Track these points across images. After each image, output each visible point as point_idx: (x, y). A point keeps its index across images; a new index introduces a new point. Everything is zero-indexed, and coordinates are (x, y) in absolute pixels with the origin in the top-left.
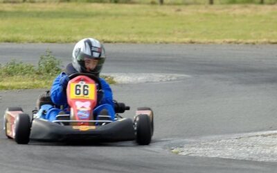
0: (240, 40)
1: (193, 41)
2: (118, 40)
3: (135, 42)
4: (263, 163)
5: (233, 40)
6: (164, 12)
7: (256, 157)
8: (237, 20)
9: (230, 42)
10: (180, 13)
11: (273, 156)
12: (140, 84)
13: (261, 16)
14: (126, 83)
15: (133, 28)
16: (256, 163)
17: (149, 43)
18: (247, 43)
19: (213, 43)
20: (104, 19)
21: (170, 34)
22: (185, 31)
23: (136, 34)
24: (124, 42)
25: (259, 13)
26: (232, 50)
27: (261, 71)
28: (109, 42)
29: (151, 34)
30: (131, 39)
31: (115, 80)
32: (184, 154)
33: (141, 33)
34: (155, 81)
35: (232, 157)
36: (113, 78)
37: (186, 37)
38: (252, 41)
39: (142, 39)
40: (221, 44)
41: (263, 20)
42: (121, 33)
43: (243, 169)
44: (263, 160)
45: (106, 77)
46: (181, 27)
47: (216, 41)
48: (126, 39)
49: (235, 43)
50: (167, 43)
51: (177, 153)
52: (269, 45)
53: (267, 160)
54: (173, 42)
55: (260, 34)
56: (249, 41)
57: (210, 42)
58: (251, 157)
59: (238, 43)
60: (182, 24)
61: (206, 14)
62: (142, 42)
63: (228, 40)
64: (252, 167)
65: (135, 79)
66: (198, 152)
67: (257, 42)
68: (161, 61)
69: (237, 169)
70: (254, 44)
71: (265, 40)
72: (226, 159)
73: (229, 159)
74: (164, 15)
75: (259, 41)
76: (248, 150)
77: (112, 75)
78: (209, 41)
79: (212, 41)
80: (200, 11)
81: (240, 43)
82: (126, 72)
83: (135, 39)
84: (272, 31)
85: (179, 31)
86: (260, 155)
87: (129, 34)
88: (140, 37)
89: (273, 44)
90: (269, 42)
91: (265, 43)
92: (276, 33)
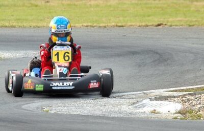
0: (95, 24)
2: (1, 25)
3: (14, 27)
4: (113, 118)
5: (90, 24)
6: (36, 3)
7: (107, 114)
8: (92, 9)
9: (87, 26)
10: (48, 4)
11: (120, 113)
12: (18, 59)
13: (110, 6)
14: (8, 58)
15: (12, 16)
16: (108, 118)
17: (25, 27)
18: (99, 27)
21: (41, 20)
23: (15, 20)
24: (6, 27)
25: (109, 4)
26: (89, 32)
27: (111, 47)
29: (26, 20)
30: (11, 24)
32: (53, 112)
33: (19, 19)
34: (30, 56)
35: (89, 114)
38: (104, 25)
39: (20, 24)
40: (80, 27)
41: (112, 9)
42: (3, 20)
43: (98, 123)
44: (113, 116)
46: (50, 15)
47: (77, 25)
48: (7, 24)
49: (91, 26)
50: (39, 27)
51: (47, 111)
53: (116, 116)
54: (44, 27)
55: (110, 20)
56: (101, 25)
58: (104, 113)
59: (93, 27)
60: (50, 13)
61: (68, 5)
62: (20, 26)
63: (85, 24)
64: (105, 121)
65: (14, 55)
66: (63, 110)
67: (108, 26)
68: (35, 41)
69: (93, 123)
70: (105, 27)
71: (113, 24)
72: (85, 116)
73: (88, 116)
74: (36, 6)
75: (109, 24)
76: (102, 108)
80: (64, 2)
81: (95, 26)
82: (8, 50)
83: (14, 24)
84: (119, 17)
85: (48, 18)
86: (110, 112)
87: (9, 20)
88: (18, 23)
89: (120, 26)
90: (117, 26)
91: (114, 26)
92: (121, 19)
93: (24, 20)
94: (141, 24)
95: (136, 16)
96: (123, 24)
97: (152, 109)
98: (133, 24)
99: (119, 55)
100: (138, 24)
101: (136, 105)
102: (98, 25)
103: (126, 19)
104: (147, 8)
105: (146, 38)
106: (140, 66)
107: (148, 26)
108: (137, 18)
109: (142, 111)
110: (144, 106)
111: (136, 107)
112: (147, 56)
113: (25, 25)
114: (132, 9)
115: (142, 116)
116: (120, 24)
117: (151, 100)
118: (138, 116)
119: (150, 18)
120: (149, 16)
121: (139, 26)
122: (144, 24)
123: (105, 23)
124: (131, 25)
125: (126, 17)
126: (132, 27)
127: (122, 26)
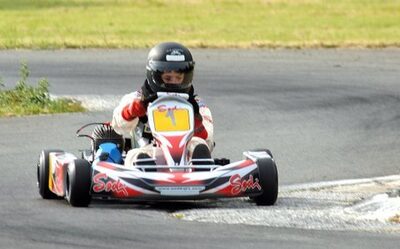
0: (278, 43)
1: (204, 44)
2: (88, 43)
3: (114, 47)
4: (312, 232)
5: (267, 42)
7: (301, 223)
8: (273, 12)
9: (262, 46)
11: (327, 221)
13: (310, 6)
14: (101, 110)
15: (111, 24)
16: (303, 232)
17: (136, 48)
18: (288, 48)
19: (237, 47)
20: (66, 11)
21: (169, 34)
22: (193, 29)
23: (116, 34)
24: (98, 47)
26: (264, 57)
27: (310, 89)
28: (74, 47)
29: (139, 33)
30: (109, 42)
31: (84, 105)
32: (190, 219)
33: (124, 32)
36: (80, 102)
37: (194, 38)
38: (296, 43)
39: (126, 42)
40: (248, 49)
41: (313, 11)
42: (92, 33)
43: (282, 242)
44: (313, 227)
45: (70, 101)
46: (186, 23)
47: (241, 44)
48: (100, 42)
49: (270, 46)
51: (179, 218)
52: (321, 49)
53: (319, 227)
55: (308, 33)
56: (291, 43)
57: (232, 47)
58: (294, 222)
59: (274, 48)
60: (187, 18)
62: (126, 46)
63: (258, 42)
64: (294, 237)
67: (304, 45)
69: (272, 241)
70: (299, 48)
71: (316, 42)
72: (255, 226)
73: (263, 227)
75: (307, 43)
77: (79, 98)
78: (230, 44)
79: (233, 44)
81: (278, 46)
82: (101, 94)
83: (114, 42)
84: (326, 28)
85: (183, 30)
86: (307, 220)
87: (104, 34)
88: (122, 39)
89: (328, 47)
90: (323, 46)
91: (316, 47)
92: (332, 31)
93: (134, 32)
94: (371, 42)
95: (361, 26)
96: (336, 43)
97: (392, 214)
98: (356, 41)
99: (326, 105)
100: (366, 42)
101: (359, 206)
102: (284, 44)
103: (341, 32)
104: (384, 9)
105: (382, 70)
106: (368, 127)
107: (384, 46)
108: (363, 30)
109: (373, 218)
110: (375, 207)
111: (359, 210)
112: (383, 106)
113: (136, 43)
114: (353, 11)
115: (373, 228)
116: (329, 43)
117: (390, 195)
118: (363, 227)
119: (391, 30)
120: (388, 26)
121: (369, 46)
122: (377, 42)
123: (299, 40)
124: (352, 45)
125: (340, 28)
126: (353, 48)
127: (333, 47)
